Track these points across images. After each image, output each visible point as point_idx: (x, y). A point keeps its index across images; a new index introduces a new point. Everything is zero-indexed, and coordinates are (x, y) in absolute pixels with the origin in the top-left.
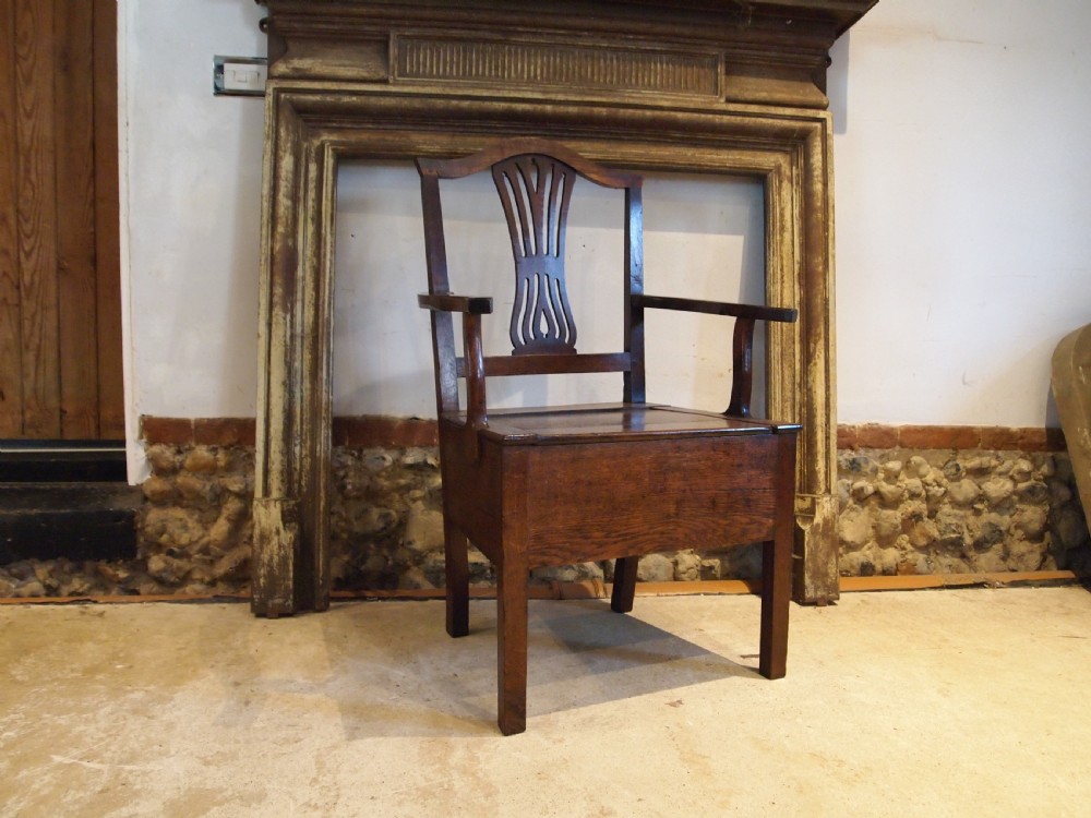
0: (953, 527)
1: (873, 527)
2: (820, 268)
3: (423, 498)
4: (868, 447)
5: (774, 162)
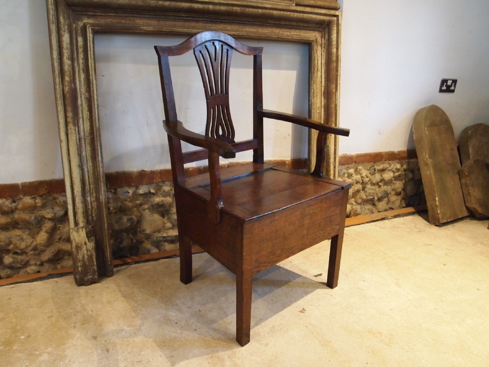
0: (372, 194)
2: (334, 90)
3: (149, 209)
5: (315, 36)
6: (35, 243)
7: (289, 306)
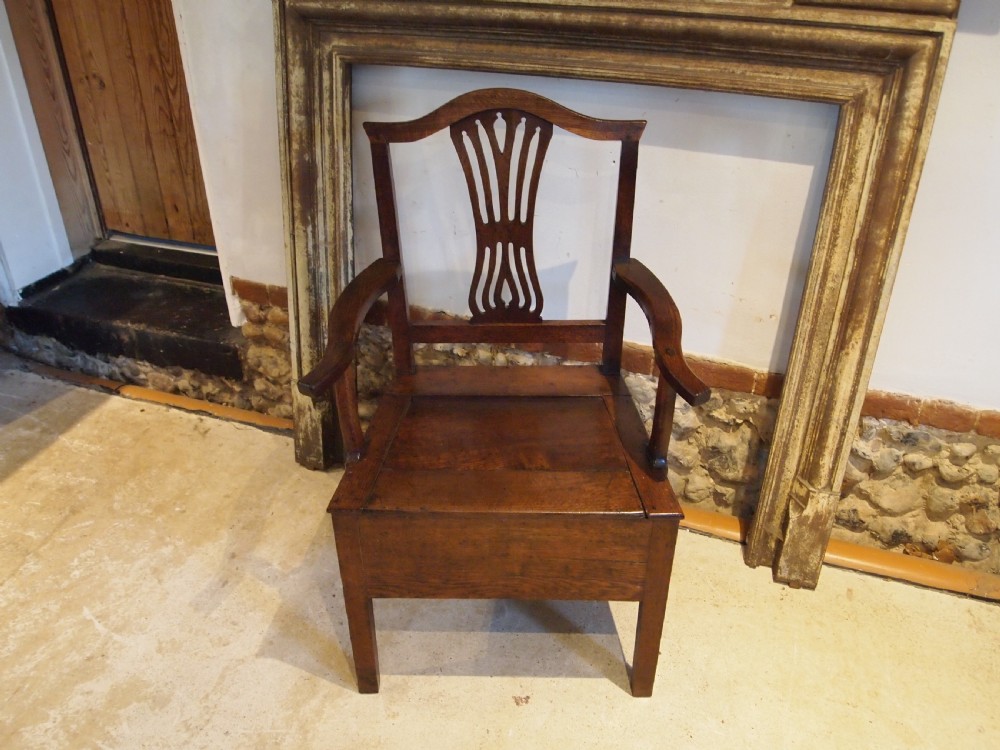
1: (924, 498)
2: (882, 242)
4: (931, 425)
5: (857, 88)
7: (514, 674)
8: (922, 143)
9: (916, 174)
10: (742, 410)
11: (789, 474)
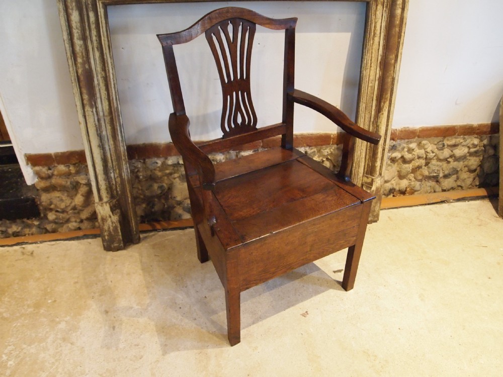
0: (436, 171)
1: (398, 171)
2: (393, 61)
3: (179, 177)
4: (401, 139)
6: (73, 204)
8: (405, 15)
9: (404, 29)
10: (326, 154)
11: (361, 175)
